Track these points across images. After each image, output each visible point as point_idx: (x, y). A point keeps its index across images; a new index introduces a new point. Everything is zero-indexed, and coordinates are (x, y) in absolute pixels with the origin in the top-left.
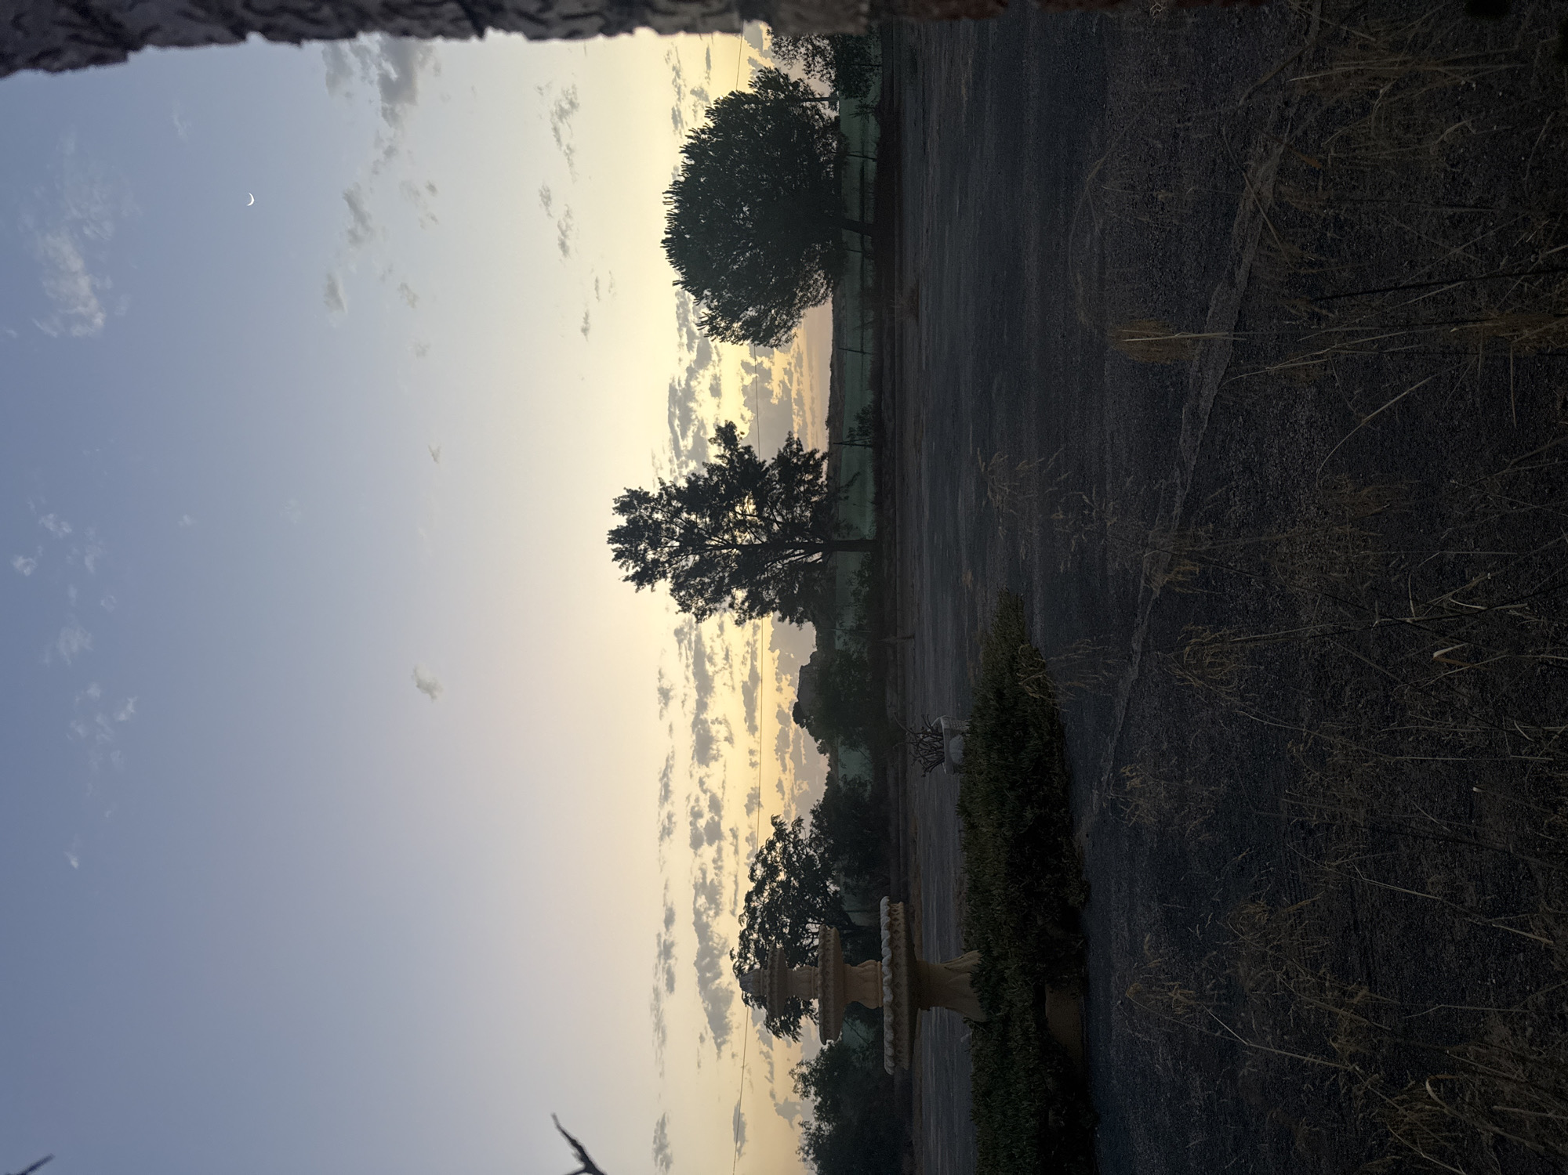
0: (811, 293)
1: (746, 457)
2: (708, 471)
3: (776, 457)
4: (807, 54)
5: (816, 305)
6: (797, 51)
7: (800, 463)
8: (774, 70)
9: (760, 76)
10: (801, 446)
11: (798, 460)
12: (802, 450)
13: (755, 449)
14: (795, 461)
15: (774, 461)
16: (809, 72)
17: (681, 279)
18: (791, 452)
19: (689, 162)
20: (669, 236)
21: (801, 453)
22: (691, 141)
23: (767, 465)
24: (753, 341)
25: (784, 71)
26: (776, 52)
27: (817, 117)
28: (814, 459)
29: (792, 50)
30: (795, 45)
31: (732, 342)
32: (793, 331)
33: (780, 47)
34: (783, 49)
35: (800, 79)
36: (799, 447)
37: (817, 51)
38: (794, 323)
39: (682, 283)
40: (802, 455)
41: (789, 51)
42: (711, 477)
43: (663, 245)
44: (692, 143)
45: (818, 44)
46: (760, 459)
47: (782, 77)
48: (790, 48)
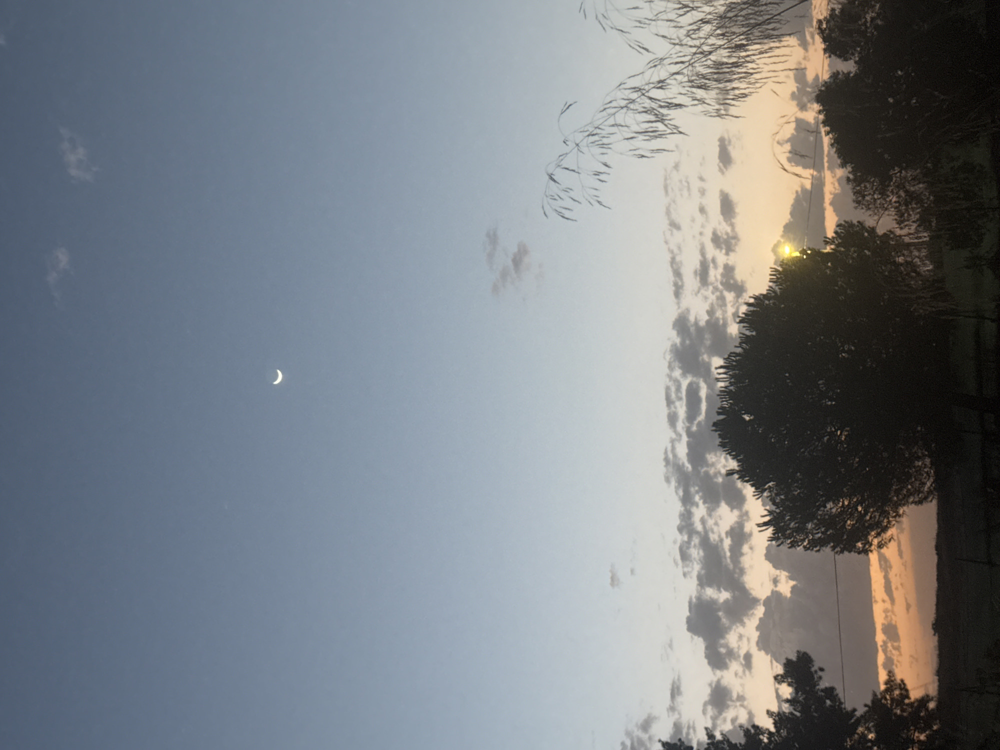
0: (911, 484)
1: (828, 702)
2: (775, 724)
3: (869, 703)
4: (898, 202)
5: (920, 502)
6: (885, 199)
7: (905, 714)
8: (856, 224)
9: (839, 231)
10: (907, 691)
11: (903, 710)
12: (908, 697)
13: (839, 691)
14: (898, 712)
15: (867, 709)
16: (902, 222)
17: (737, 468)
18: (892, 699)
19: (748, 333)
20: (722, 417)
21: (907, 701)
22: (752, 309)
23: (858, 714)
24: (833, 548)
25: (870, 222)
26: (858, 202)
27: (914, 274)
28: (927, 709)
29: (879, 199)
30: (883, 194)
31: (805, 547)
32: (889, 533)
33: (864, 196)
34: (868, 198)
35: (890, 231)
36: (903, 692)
37: (912, 197)
38: (889, 522)
39: (737, 472)
40: (907, 705)
41: (875, 200)
42: (778, 731)
43: (714, 428)
44: (753, 311)
45: (912, 189)
46: (848, 706)
47: (867, 231)
48: (876, 196)
